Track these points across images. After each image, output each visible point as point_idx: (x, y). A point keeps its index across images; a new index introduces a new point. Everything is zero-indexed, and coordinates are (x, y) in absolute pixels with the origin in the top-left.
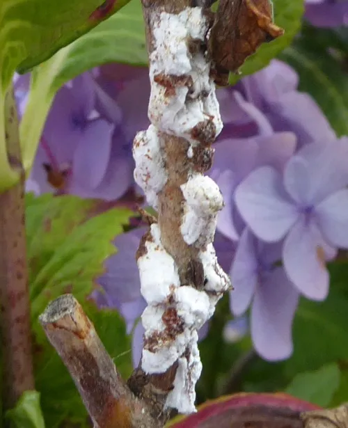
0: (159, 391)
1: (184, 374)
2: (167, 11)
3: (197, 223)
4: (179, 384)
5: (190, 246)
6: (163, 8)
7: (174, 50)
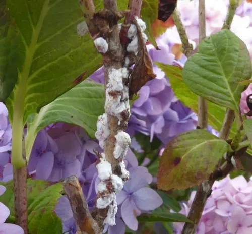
0: (102, 217)
1: (112, 210)
2: (114, 68)
3: (121, 150)
4: (109, 215)
5: (117, 160)
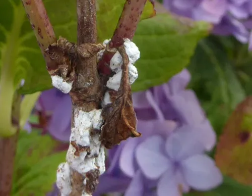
6: (81, 108)
7: (82, 134)
